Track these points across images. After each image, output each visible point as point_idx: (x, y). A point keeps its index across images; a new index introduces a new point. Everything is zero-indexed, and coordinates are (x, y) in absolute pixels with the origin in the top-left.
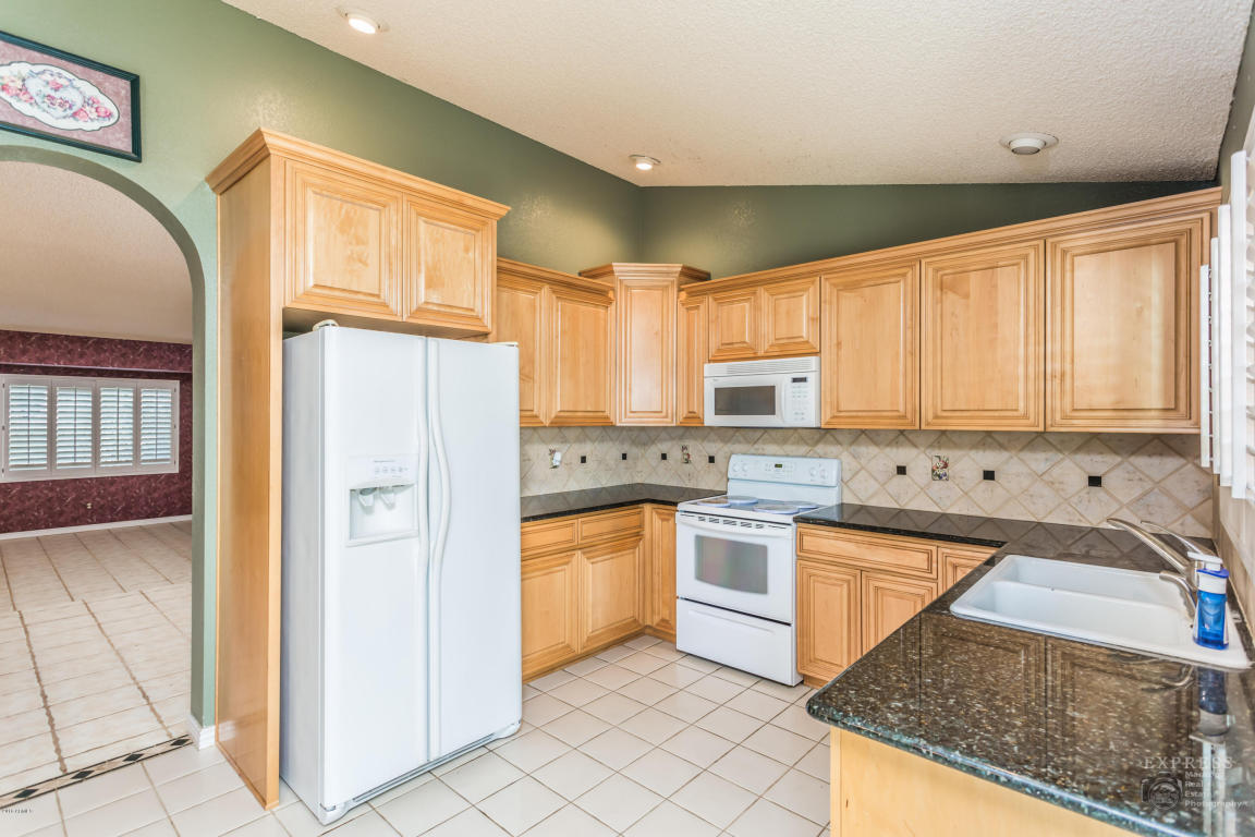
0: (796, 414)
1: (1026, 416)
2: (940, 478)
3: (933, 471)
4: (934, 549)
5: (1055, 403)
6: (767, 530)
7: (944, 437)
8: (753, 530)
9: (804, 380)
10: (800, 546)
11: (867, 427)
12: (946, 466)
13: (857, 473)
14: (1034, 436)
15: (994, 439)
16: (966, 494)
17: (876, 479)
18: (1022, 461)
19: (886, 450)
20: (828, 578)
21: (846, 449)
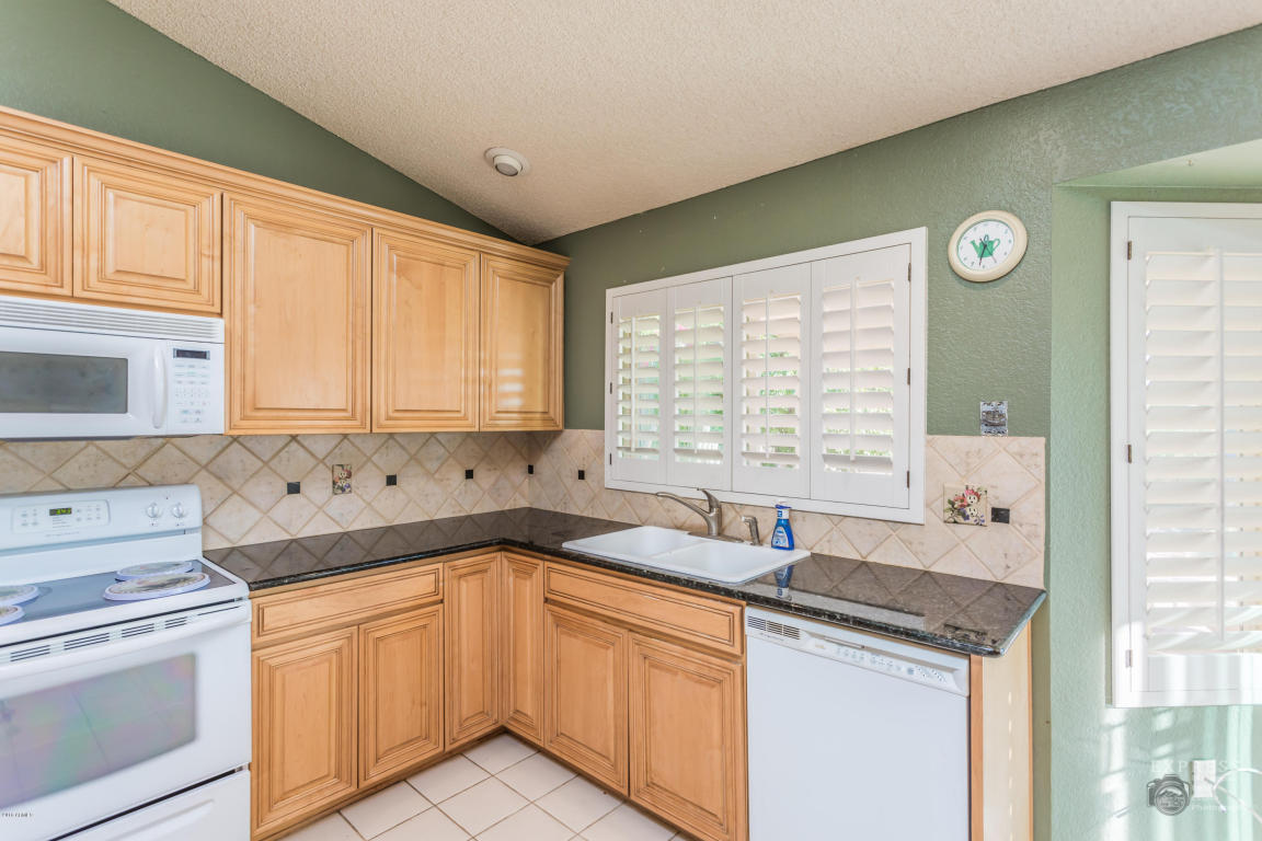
0: (185, 412)
1: (465, 418)
2: (343, 490)
3: (334, 483)
4: (440, 565)
5: (486, 407)
6: (194, 622)
8: (160, 632)
9: (202, 355)
10: (259, 626)
11: (298, 432)
12: (350, 475)
13: (223, 503)
14: (428, 437)
15: (397, 442)
16: (369, 504)
17: (257, 507)
18: (420, 463)
19: (273, 463)
20: (305, 659)
21: (205, 467)
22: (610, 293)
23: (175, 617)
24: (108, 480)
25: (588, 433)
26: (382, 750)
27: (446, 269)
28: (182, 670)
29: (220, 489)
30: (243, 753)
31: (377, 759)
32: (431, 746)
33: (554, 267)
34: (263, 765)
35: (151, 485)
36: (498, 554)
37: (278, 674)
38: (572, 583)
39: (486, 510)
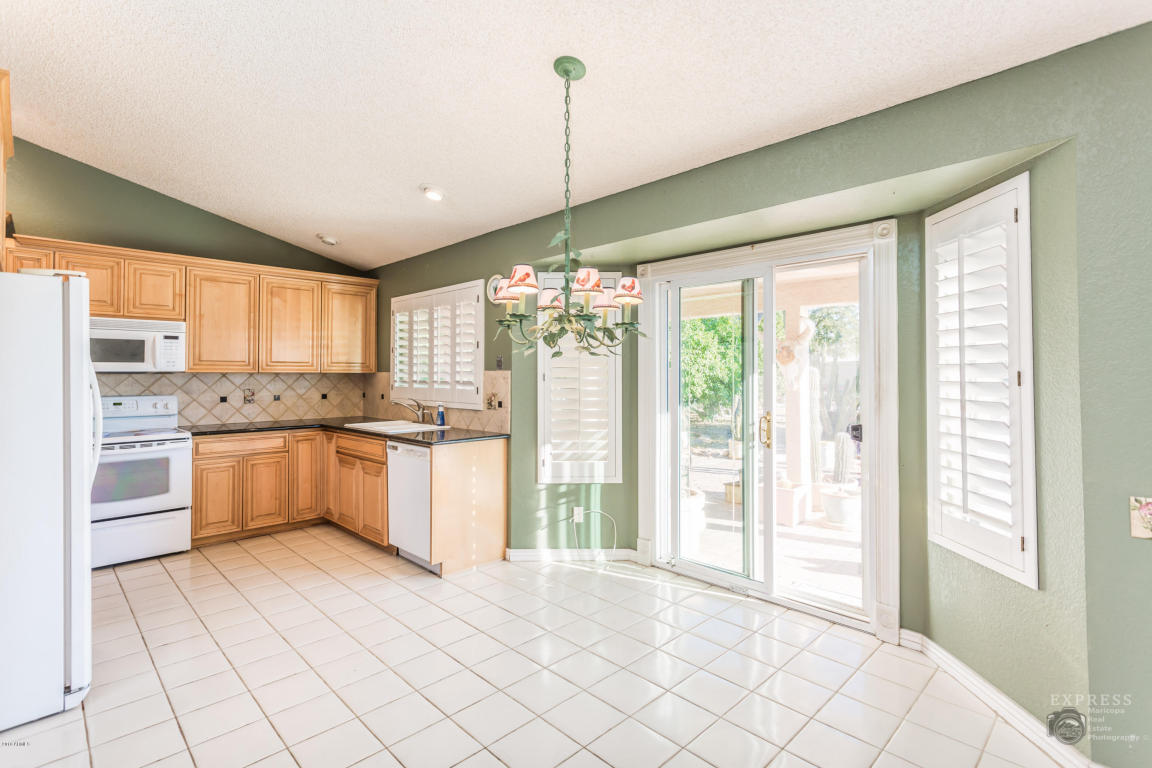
0: (169, 362)
1: (312, 365)
2: (249, 401)
3: (245, 398)
4: (287, 434)
5: (325, 360)
6: (168, 445)
7: (252, 378)
8: (155, 447)
9: (176, 338)
10: (196, 451)
12: (253, 394)
13: (189, 404)
15: (281, 378)
16: (264, 410)
17: (204, 407)
18: (293, 389)
19: (213, 387)
20: (218, 468)
21: (180, 388)
22: (393, 300)
23: (161, 442)
24: (138, 392)
25: (384, 374)
26: (254, 516)
27: (301, 292)
28: (164, 464)
29: (187, 398)
30: (188, 502)
31: (252, 520)
32: (280, 519)
33: (370, 286)
34: (197, 509)
35: (155, 395)
36: (321, 433)
37: (205, 473)
38: (348, 443)
39: (335, 416)
